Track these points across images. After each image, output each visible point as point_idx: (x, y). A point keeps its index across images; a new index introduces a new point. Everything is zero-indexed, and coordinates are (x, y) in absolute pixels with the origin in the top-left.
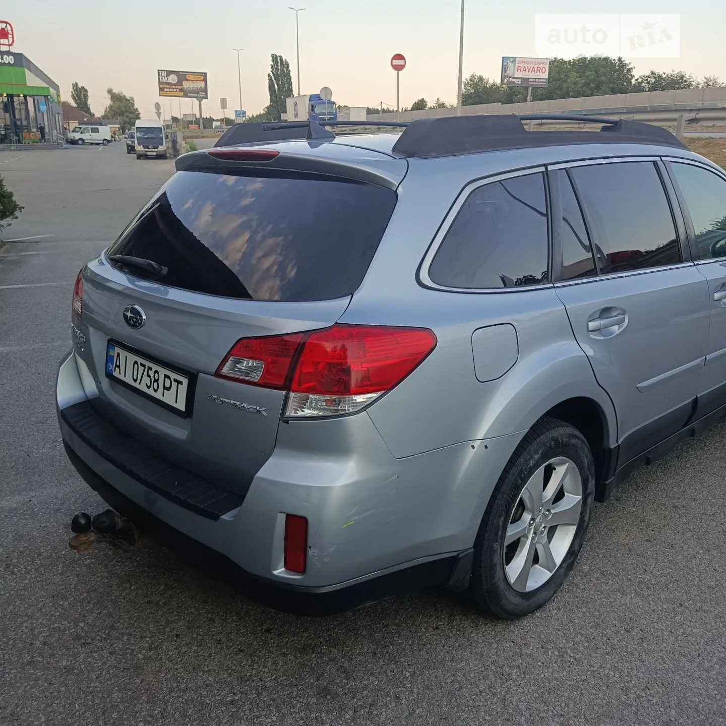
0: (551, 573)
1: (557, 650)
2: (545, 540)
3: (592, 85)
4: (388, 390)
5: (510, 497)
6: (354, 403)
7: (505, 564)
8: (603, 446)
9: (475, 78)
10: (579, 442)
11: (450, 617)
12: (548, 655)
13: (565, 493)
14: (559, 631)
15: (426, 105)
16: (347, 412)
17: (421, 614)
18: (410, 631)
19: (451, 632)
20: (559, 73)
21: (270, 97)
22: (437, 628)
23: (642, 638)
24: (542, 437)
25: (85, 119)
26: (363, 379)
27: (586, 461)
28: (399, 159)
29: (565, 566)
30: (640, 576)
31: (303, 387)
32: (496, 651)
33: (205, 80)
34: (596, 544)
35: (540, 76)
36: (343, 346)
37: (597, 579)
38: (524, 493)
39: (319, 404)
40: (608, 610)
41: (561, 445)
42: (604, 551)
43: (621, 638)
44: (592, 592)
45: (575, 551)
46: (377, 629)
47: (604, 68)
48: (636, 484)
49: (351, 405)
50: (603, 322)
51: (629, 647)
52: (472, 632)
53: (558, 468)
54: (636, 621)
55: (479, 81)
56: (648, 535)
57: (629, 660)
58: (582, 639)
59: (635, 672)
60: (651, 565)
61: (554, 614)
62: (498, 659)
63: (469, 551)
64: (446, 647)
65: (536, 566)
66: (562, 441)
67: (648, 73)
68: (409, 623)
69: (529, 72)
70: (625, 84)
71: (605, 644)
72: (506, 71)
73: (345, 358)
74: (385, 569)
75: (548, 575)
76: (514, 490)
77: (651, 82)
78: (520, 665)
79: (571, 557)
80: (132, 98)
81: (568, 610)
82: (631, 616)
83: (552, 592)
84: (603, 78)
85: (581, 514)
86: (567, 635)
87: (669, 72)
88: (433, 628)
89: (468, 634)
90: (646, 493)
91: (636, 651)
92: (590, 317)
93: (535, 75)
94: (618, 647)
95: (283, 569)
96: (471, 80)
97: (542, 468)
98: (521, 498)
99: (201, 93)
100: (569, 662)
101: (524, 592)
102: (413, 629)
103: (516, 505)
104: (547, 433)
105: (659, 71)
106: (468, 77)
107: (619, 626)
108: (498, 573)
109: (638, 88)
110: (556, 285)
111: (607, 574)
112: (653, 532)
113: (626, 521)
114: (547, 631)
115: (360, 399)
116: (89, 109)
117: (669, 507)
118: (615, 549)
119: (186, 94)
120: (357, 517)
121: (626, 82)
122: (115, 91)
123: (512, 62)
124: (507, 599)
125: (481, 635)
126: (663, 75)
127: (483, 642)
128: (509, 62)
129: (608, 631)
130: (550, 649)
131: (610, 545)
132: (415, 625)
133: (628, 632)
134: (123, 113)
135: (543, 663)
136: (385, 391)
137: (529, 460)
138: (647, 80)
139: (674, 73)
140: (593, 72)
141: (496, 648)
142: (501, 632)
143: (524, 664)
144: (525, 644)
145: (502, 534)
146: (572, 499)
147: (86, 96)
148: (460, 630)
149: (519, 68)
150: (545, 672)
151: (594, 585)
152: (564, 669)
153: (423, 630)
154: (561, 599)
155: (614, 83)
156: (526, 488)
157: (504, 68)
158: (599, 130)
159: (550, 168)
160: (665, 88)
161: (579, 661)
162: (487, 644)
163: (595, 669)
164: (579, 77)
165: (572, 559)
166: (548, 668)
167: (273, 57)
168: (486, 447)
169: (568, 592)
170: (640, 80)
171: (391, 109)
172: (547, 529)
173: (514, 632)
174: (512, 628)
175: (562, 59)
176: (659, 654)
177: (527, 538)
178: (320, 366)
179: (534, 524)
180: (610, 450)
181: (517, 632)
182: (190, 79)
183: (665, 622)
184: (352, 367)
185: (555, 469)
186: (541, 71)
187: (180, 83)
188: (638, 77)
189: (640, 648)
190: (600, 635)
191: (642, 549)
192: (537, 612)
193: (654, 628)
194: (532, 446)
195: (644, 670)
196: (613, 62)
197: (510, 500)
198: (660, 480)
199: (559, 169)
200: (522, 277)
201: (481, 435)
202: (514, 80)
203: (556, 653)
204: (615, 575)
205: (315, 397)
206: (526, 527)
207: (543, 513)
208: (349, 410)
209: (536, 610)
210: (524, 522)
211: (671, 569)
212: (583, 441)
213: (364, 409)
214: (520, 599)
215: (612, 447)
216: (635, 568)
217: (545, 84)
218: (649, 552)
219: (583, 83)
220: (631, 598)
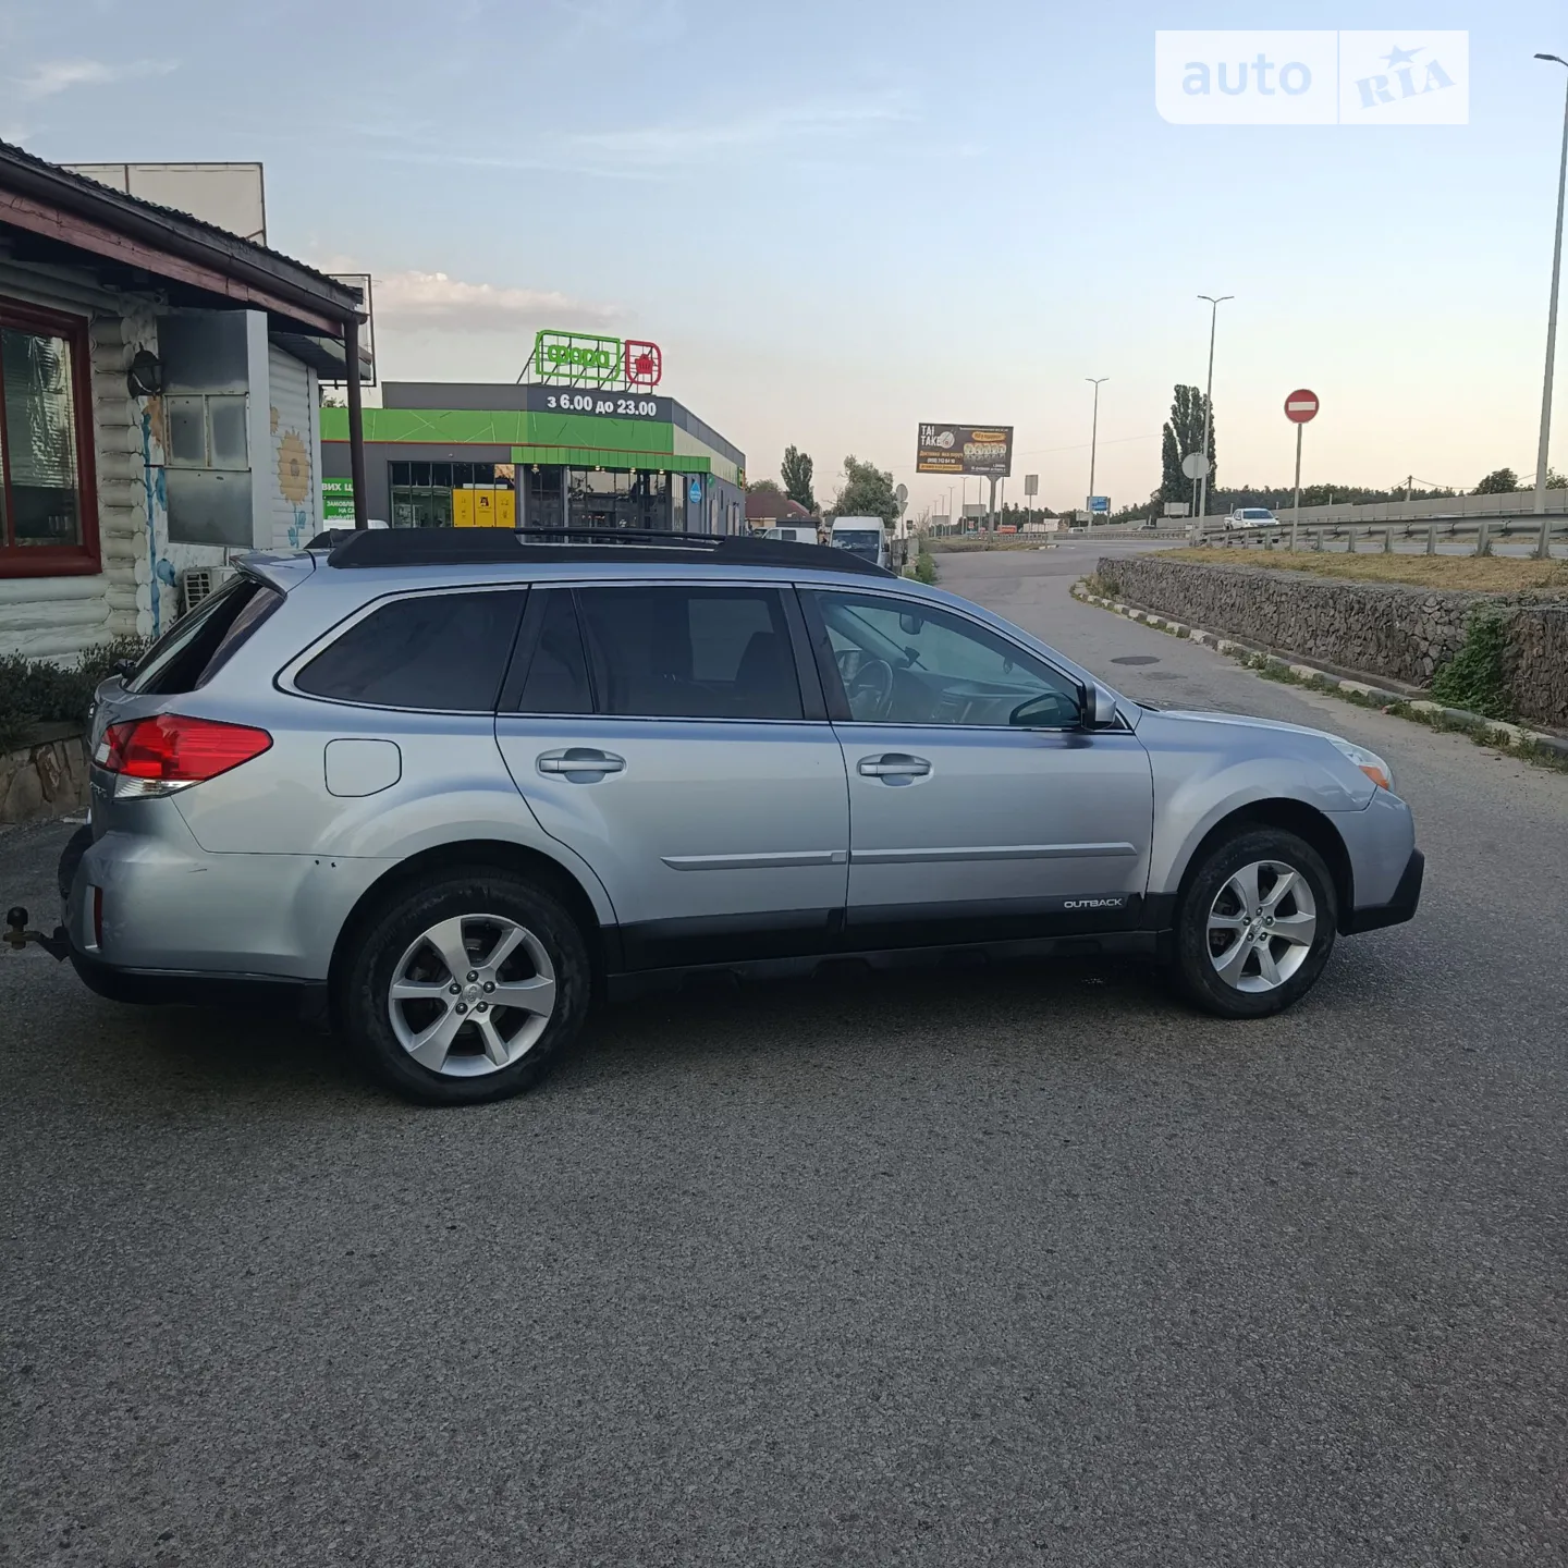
0: (497, 1066)
2: (486, 1019)
7: (395, 1021)
21: (1163, 469)
25: (790, 515)
33: (1009, 441)
41: (487, 898)
63: (320, 983)
65: (484, 1056)
75: (491, 1067)
80: (890, 475)
85: (556, 1005)
97: (456, 920)
99: (997, 466)
101: (436, 1071)
110: (501, 714)
116: (810, 496)
119: (967, 467)
122: (860, 462)
134: (870, 503)
147: (808, 473)
156: (426, 938)
167: (1177, 392)
168: (333, 865)
172: (490, 1007)
177: (447, 1008)
179: (460, 993)
180: (601, 929)
182: (979, 439)
187: (958, 446)
206: (443, 991)
207: (479, 984)
215: (601, 926)
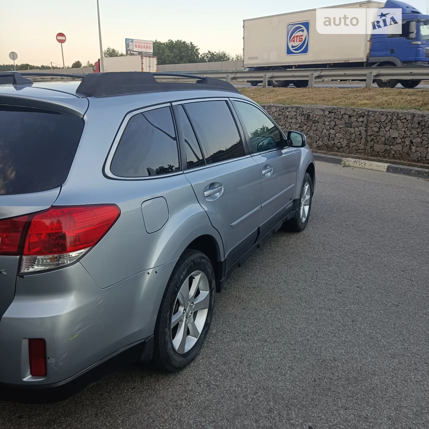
0: (197, 338)
1: (206, 383)
2: (193, 320)
3: (178, 57)
4: (93, 246)
5: (171, 299)
6: (70, 258)
7: (172, 339)
8: (217, 261)
9: (110, 50)
10: (206, 260)
11: (141, 379)
12: (201, 387)
13: (200, 291)
14: (205, 371)
15: (81, 65)
16: (66, 264)
17: (123, 382)
18: (117, 394)
19: (143, 388)
20: (159, 50)
22: (134, 388)
23: (249, 365)
24: (186, 261)
26: (75, 241)
27: (210, 271)
28: (82, 98)
29: (204, 333)
30: (243, 330)
31: (32, 251)
32: (171, 393)
34: (218, 316)
35: (148, 51)
36: (59, 221)
37: (221, 336)
38: (179, 296)
39: (45, 261)
40: (229, 352)
41: (197, 264)
42: (222, 320)
43: (238, 367)
44: (219, 345)
45: (208, 323)
46: (96, 398)
47: (183, 48)
48: (233, 278)
49: (68, 259)
50: (212, 191)
51: (243, 371)
52: (155, 385)
53: (196, 277)
54: (245, 355)
55: (113, 52)
56: (244, 306)
57: (245, 379)
58: (218, 373)
59: (249, 385)
60: (247, 322)
61: (201, 362)
62: (173, 397)
63: (151, 337)
64: (141, 399)
65: (189, 336)
66: (197, 261)
67: (207, 52)
68: (116, 389)
69: (142, 48)
70: (195, 57)
71: (231, 373)
72: (128, 47)
73: (61, 228)
74: (100, 360)
75: (195, 340)
76: (174, 295)
77: (209, 57)
78: (186, 397)
79: (207, 326)
81: (208, 358)
82: (241, 353)
83: (199, 349)
84: (183, 54)
85: (210, 302)
86: (210, 373)
87: (217, 52)
88: (132, 389)
89: (154, 387)
90: (239, 283)
91: (247, 373)
92: (205, 188)
93: (146, 51)
94: (237, 372)
95: (31, 376)
96: (107, 51)
97: (188, 278)
98: (177, 299)
100: (213, 388)
101: (183, 353)
102: (119, 392)
103: (175, 303)
104: (188, 258)
105: (213, 51)
106: (106, 49)
107: (236, 360)
108: (169, 346)
109: (202, 60)
110: (185, 172)
111: (225, 332)
112: (246, 304)
113: (231, 300)
114: (199, 373)
115: (74, 254)
117: (251, 289)
118: (228, 317)
120: (80, 331)
121: (195, 56)
123: (131, 42)
124: (175, 360)
125: (161, 385)
126: (215, 53)
127: (163, 389)
128: (129, 41)
129: (231, 365)
130: (201, 383)
131: (225, 315)
132: (120, 390)
133: (242, 362)
135: (199, 393)
136: (91, 247)
137: (180, 276)
138: (207, 56)
139: (220, 52)
140: (178, 50)
141: (171, 391)
142: (173, 380)
143: (189, 396)
144: (188, 384)
145: (169, 322)
146: (204, 294)
148: (148, 386)
149: (136, 45)
150: (201, 398)
151: (220, 340)
152: (211, 393)
153: (126, 391)
154: (204, 353)
155: (189, 57)
156: (180, 292)
157: (127, 46)
158: (194, 83)
159: (173, 104)
160: (216, 60)
161: (219, 386)
162: (165, 390)
163: (228, 388)
164: (170, 53)
165: (207, 328)
166: (202, 395)
168: (156, 272)
169: (207, 348)
170: (203, 56)
171: (58, 67)
172: (193, 314)
173: (180, 379)
174: (179, 376)
175: (160, 42)
176: (259, 372)
177: (183, 322)
178: (43, 237)
179: (186, 312)
180: (221, 262)
181: (182, 378)
183: (259, 353)
184: (67, 234)
185: (194, 278)
186: (148, 48)
188: (202, 54)
189: (249, 370)
190: (227, 368)
191: (241, 314)
192: (192, 363)
193: (254, 357)
194: (181, 267)
195: (253, 383)
196: (188, 45)
197: (172, 301)
198: (245, 274)
199: (178, 105)
200: (158, 168)
201: (152, 266)
202: (133, 53)
203: (206, 385)
204: (230, 332)
205: (41, 257)
206: (182, 315)
207: (190, 305)
208: (67, 263)
209: (191, 362)
210: (180, 312)
211: (257, 322)
212: (207, 260)
213: (78, 260)
214: (182, 358)
215: (222, 261)
216: (239, 326)
217: (152, 55)
218: (245, 315)
219: (173, 56)
220: (240, 343)
